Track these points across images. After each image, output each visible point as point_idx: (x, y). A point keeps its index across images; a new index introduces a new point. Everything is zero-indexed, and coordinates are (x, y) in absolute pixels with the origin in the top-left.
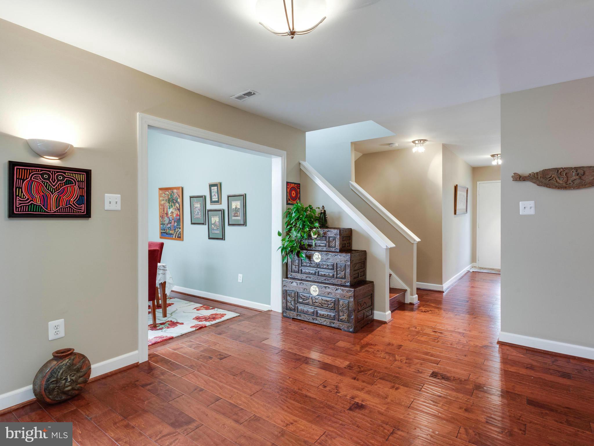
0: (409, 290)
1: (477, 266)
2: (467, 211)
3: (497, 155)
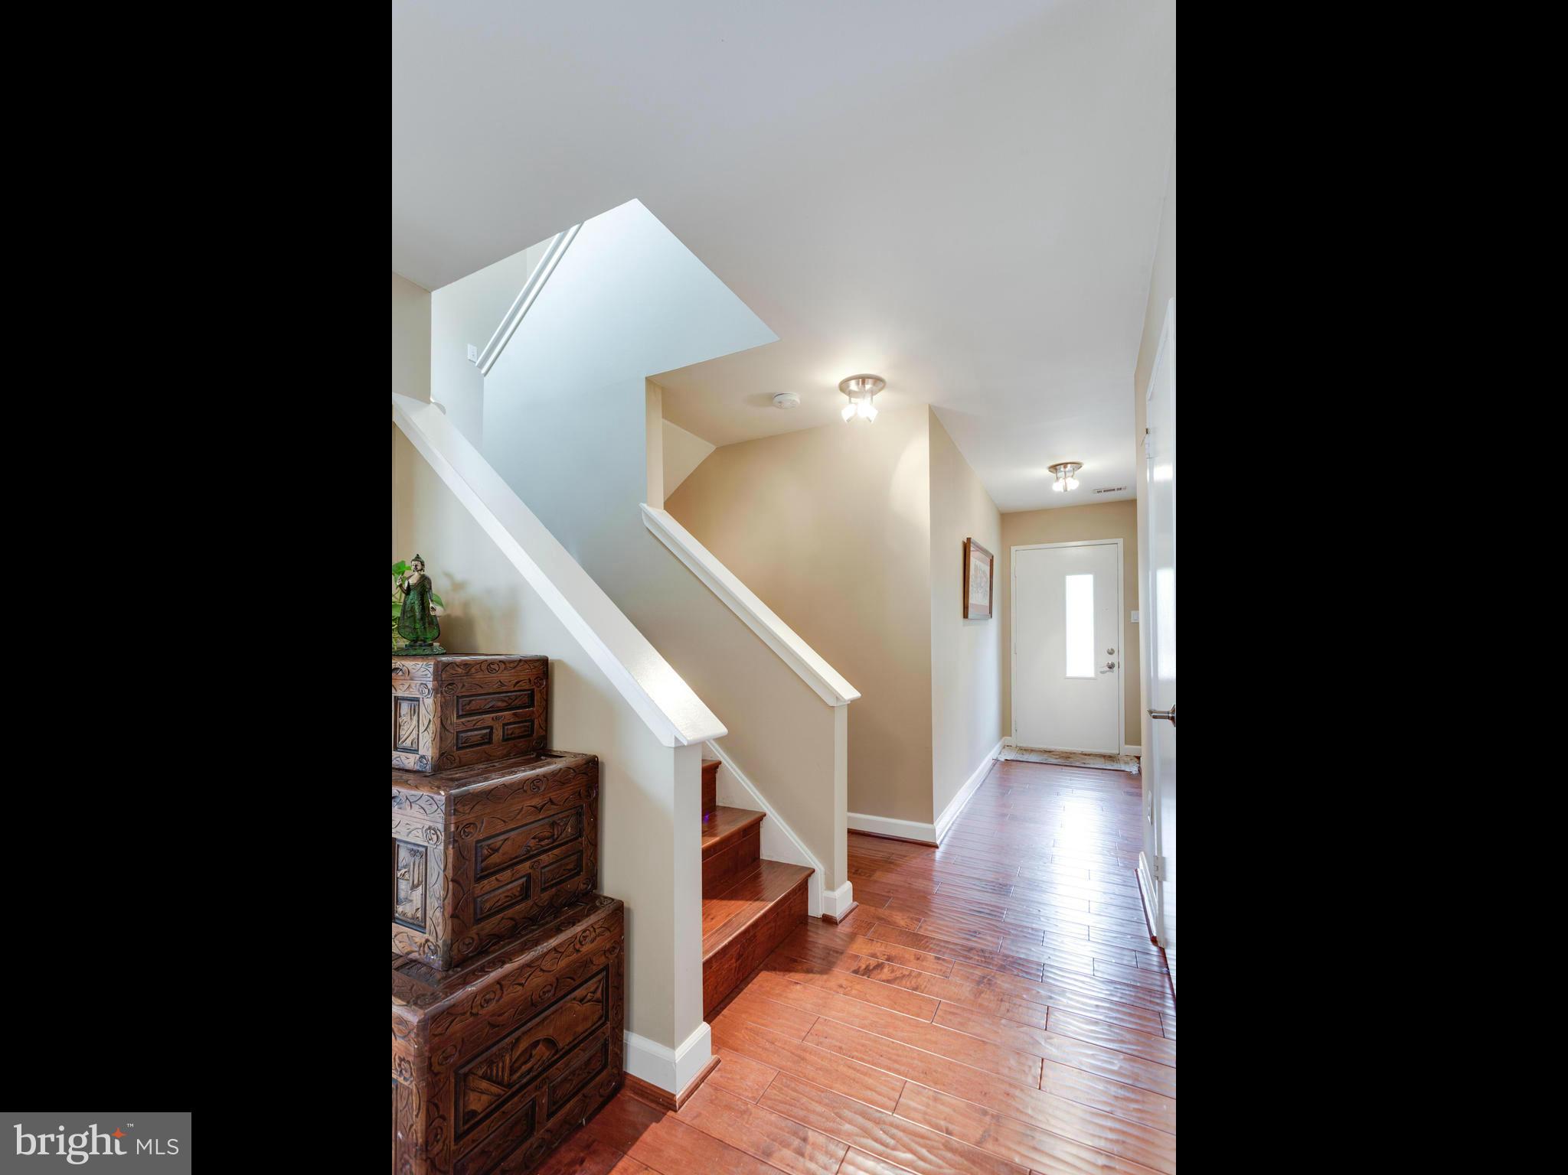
0: (822, 868)
1: (1014, 745)
2: (991, 612)
3: (1065, 467)
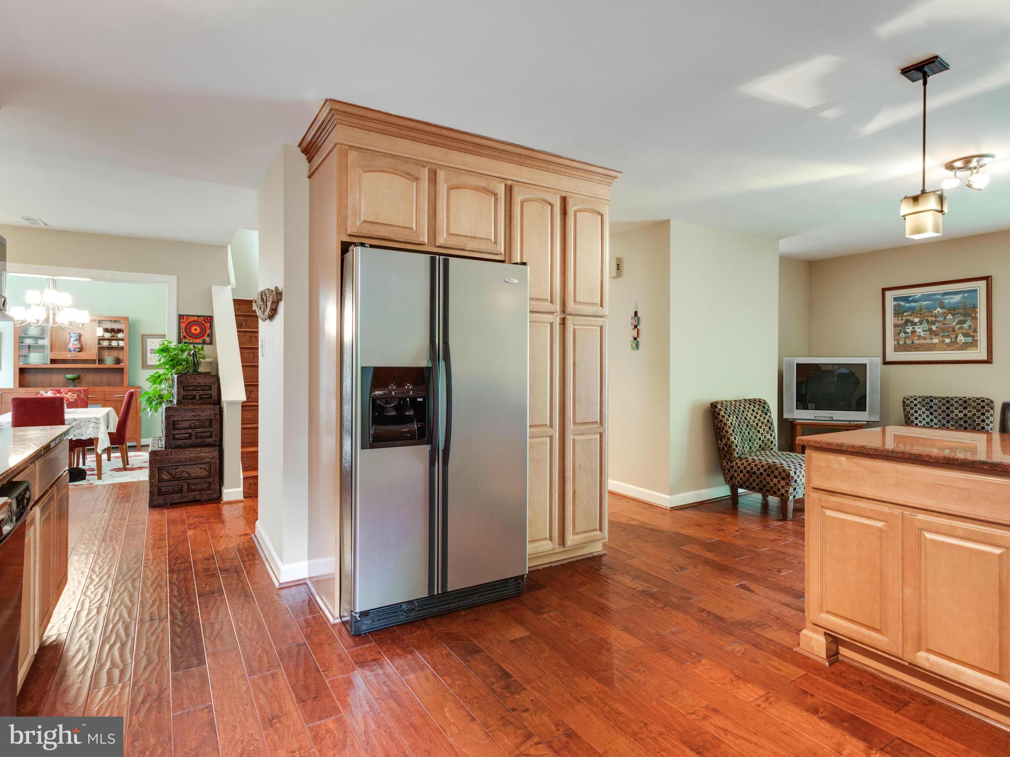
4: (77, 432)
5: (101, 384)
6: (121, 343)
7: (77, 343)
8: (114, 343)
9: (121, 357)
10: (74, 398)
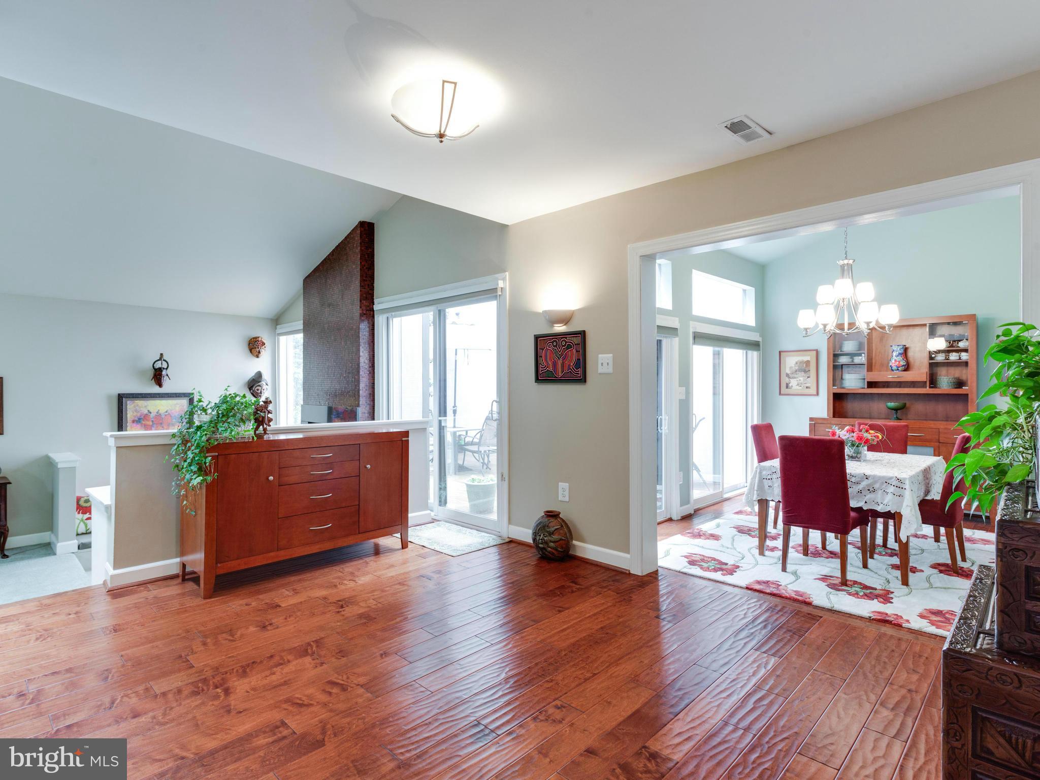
4: (869, 496)
5: (935, 418)
6: (964, 356)
7: (900, 358)
8: (953, 357)
9: (964, 378)
10: (876, 440)
